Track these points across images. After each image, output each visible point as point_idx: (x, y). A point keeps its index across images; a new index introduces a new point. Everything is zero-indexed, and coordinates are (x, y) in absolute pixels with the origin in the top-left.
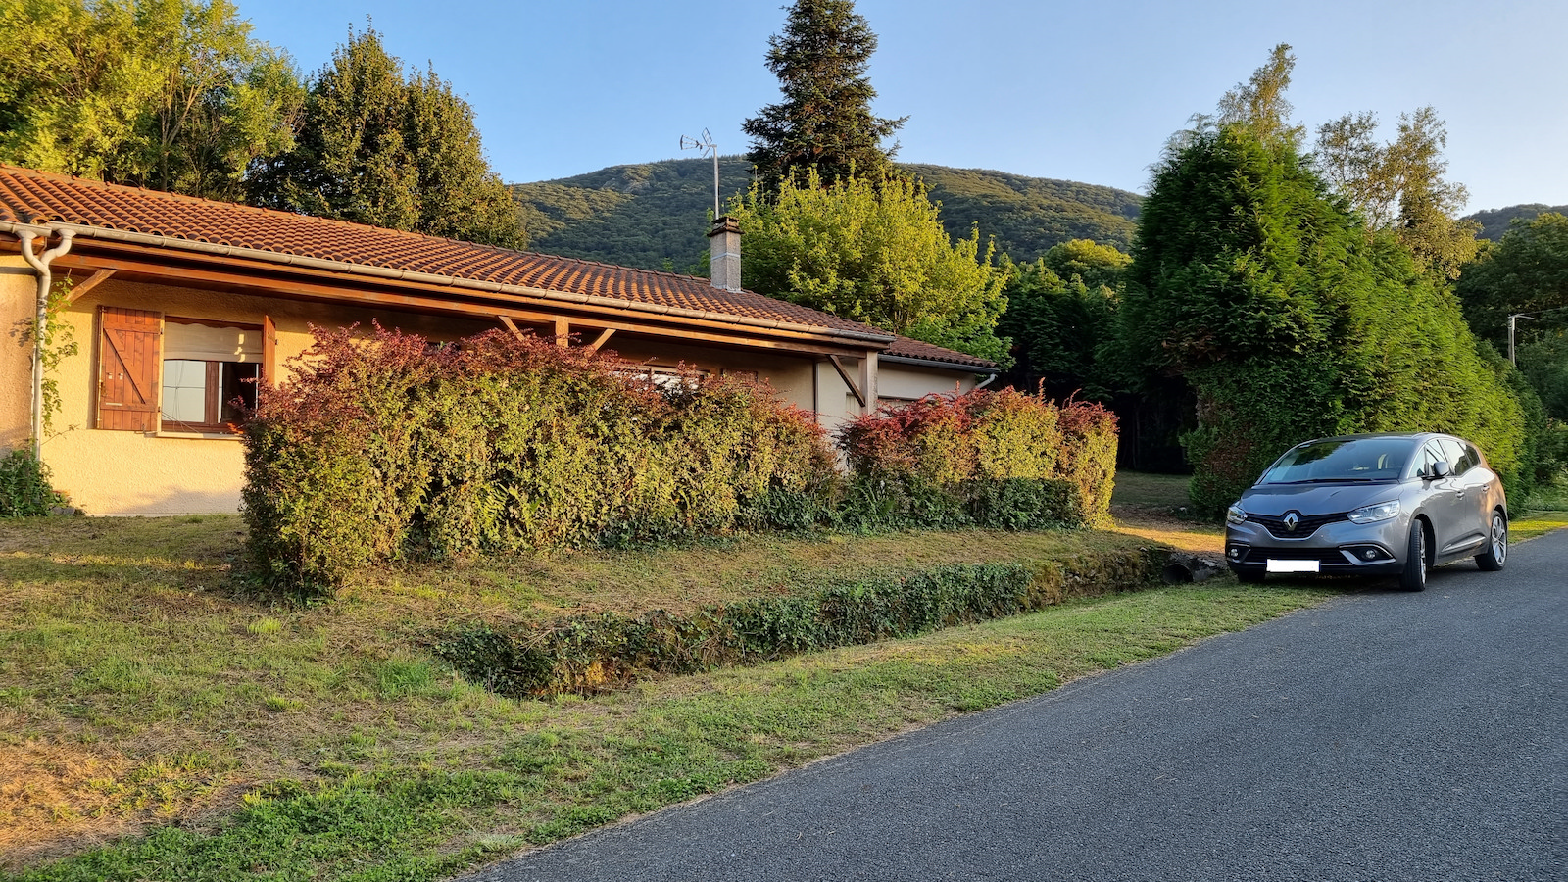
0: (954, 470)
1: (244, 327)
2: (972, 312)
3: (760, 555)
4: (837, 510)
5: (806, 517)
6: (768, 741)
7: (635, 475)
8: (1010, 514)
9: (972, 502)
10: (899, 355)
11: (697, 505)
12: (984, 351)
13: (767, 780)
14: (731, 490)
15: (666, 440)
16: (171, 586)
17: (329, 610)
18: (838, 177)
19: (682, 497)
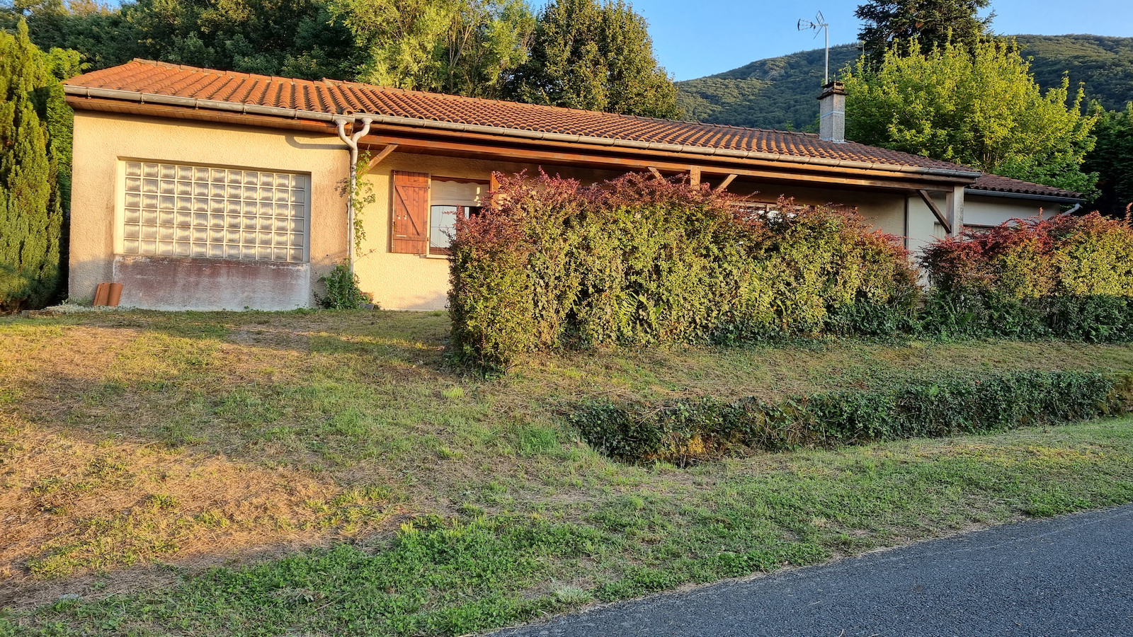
0: (1034, 286)
1: (480, 182)
2: (1059, 151)
3: (845, 355)
4: (918, 319)
5: (889, 325)
6: (828, 525)
7: (739, 287)
8: (1090, 327)
9: (1051, 315)
10: (985, 188)
11: (792, 312)
12: (1070, 185)
13: (821, 565)
14: (821, 299)
15: (766, 259)
16: (402, 360)
17: (500, 383)
18: (936, 43)
19: (778, 306)
